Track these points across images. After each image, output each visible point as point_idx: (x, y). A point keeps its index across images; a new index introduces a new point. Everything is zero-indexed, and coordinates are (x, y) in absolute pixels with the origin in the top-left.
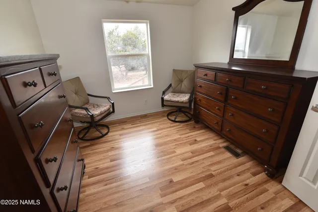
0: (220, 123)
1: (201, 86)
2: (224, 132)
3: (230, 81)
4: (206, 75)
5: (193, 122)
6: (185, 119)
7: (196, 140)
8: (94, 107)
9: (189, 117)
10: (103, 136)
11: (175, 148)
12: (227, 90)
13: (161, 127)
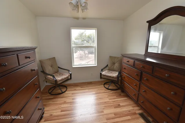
0: (137, 95)
1: (125, 68)
2: (139, 103)
3: (143, 67)
4: (128, 61)
5: (120, 91)
6: (115, 88)
7: (119, 105)
8: (60, 75)
9: (117, 87)
10: (63, 93)
11: (103, 109)
12: (141, 73)
13: (99, 91)
